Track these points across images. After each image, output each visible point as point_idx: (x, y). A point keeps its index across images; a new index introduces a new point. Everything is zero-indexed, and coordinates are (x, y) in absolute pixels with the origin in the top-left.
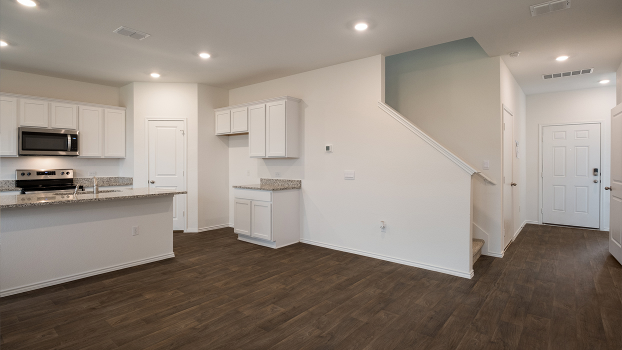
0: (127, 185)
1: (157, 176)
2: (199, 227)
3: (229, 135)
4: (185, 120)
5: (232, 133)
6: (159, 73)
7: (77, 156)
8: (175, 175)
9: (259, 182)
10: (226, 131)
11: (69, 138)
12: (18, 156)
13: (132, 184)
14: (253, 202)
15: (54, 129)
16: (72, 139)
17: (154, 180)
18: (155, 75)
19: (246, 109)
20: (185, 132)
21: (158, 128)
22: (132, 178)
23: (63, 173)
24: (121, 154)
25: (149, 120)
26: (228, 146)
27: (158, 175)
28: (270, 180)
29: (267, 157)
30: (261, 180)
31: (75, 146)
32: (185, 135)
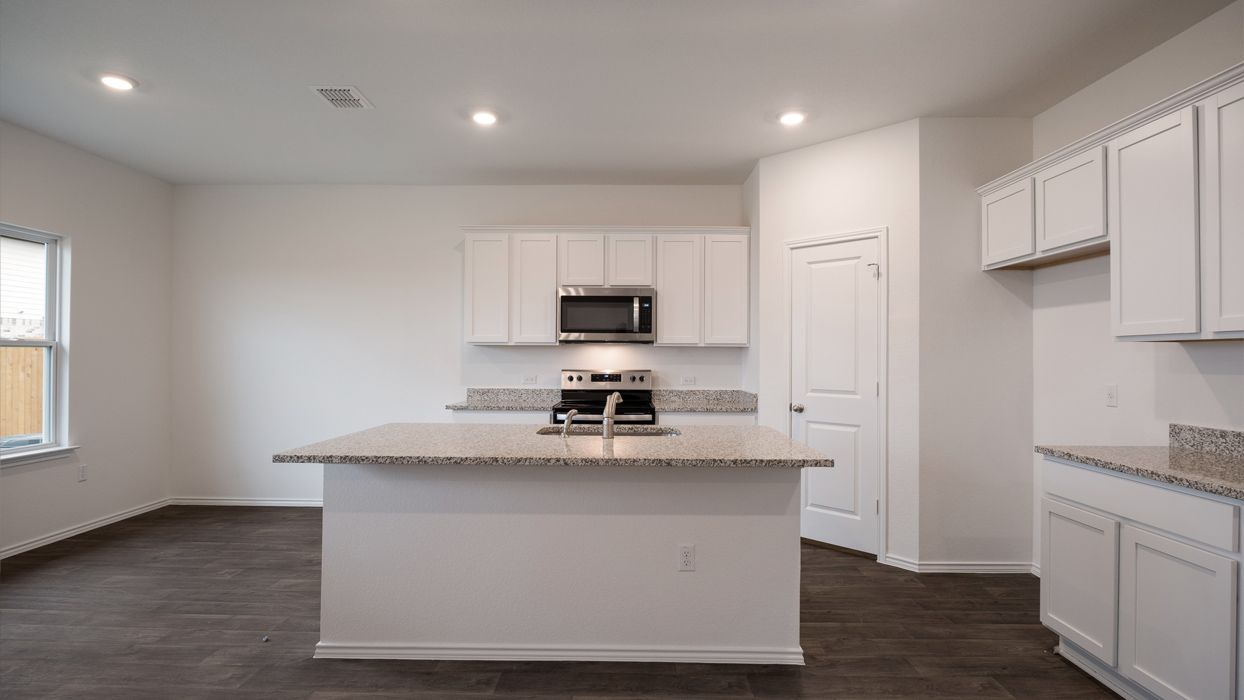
0: (744, 411)
1: (809, 394)
2: (920, 559)
3: (1030, 267)
4: (883, 236)
5: (1039, 255)
6: (803, 111)
7: (652, 342)
8: (853, 393)
9: (1164, 439)
10: (1019, 249)
11: (636, 305)
12: (558, 344)
13: (754, 410)
14: (1126, 528)
15: (613, 289)
16: (641, 307)
17: (804, 405)
18: (792, 119)
19: (1096, 153)
20: (883, 270)
21: (813, 266)
22: (755, 396)
23: (634, 379)
24: (738, 338)
25: (792, 249)
26: (1031, 304)
27: (813, 391)
28: (1223, 434)
29: (1207, 335)
30: (1175, 431)
31: (647, 323)
32: (883, 278)
